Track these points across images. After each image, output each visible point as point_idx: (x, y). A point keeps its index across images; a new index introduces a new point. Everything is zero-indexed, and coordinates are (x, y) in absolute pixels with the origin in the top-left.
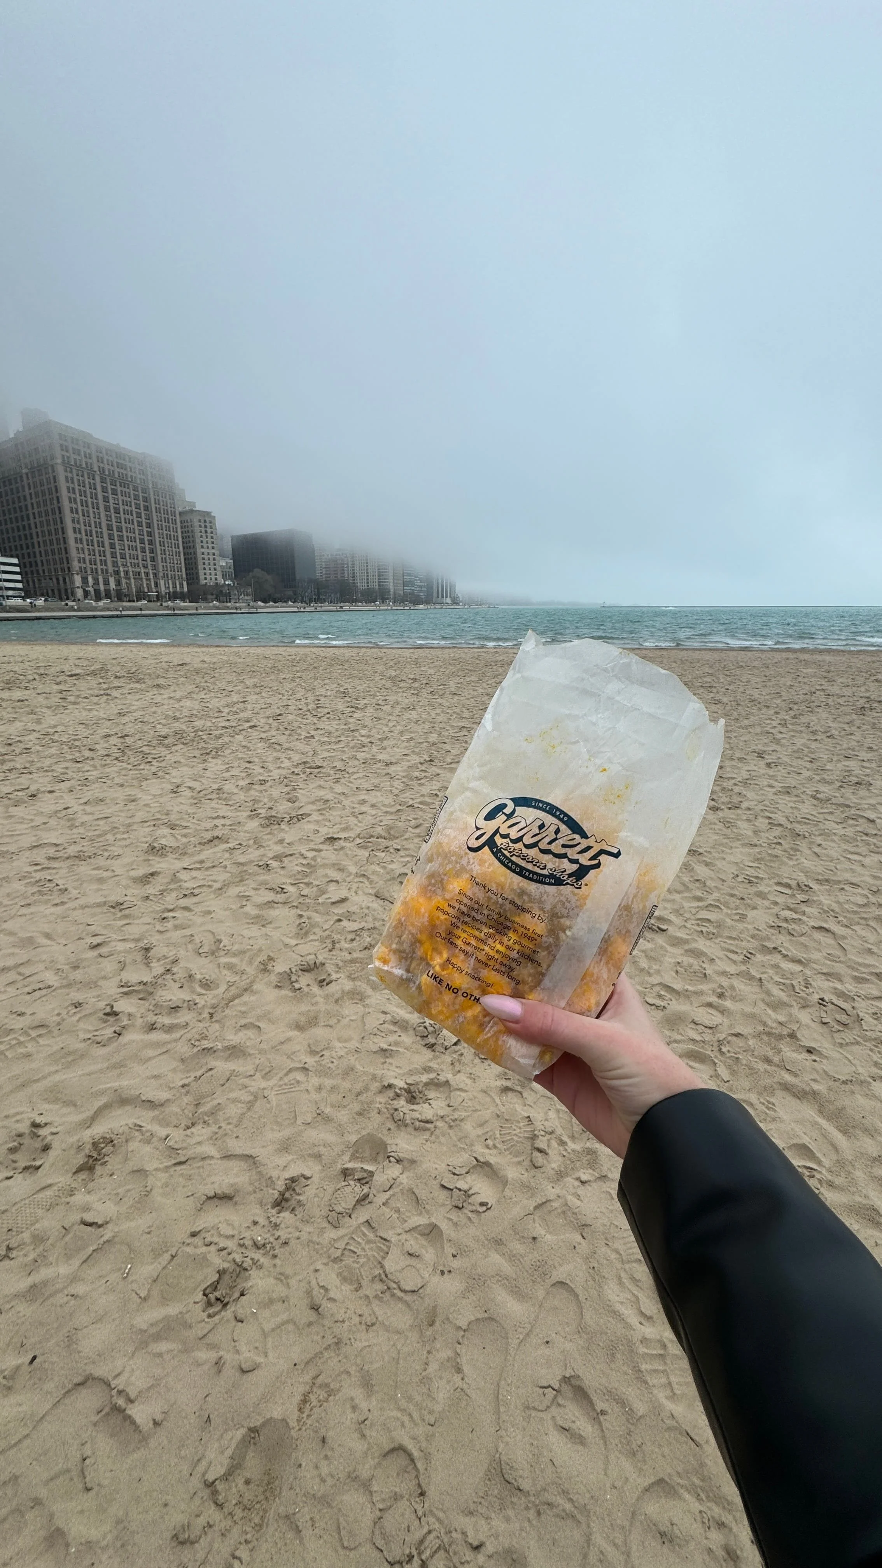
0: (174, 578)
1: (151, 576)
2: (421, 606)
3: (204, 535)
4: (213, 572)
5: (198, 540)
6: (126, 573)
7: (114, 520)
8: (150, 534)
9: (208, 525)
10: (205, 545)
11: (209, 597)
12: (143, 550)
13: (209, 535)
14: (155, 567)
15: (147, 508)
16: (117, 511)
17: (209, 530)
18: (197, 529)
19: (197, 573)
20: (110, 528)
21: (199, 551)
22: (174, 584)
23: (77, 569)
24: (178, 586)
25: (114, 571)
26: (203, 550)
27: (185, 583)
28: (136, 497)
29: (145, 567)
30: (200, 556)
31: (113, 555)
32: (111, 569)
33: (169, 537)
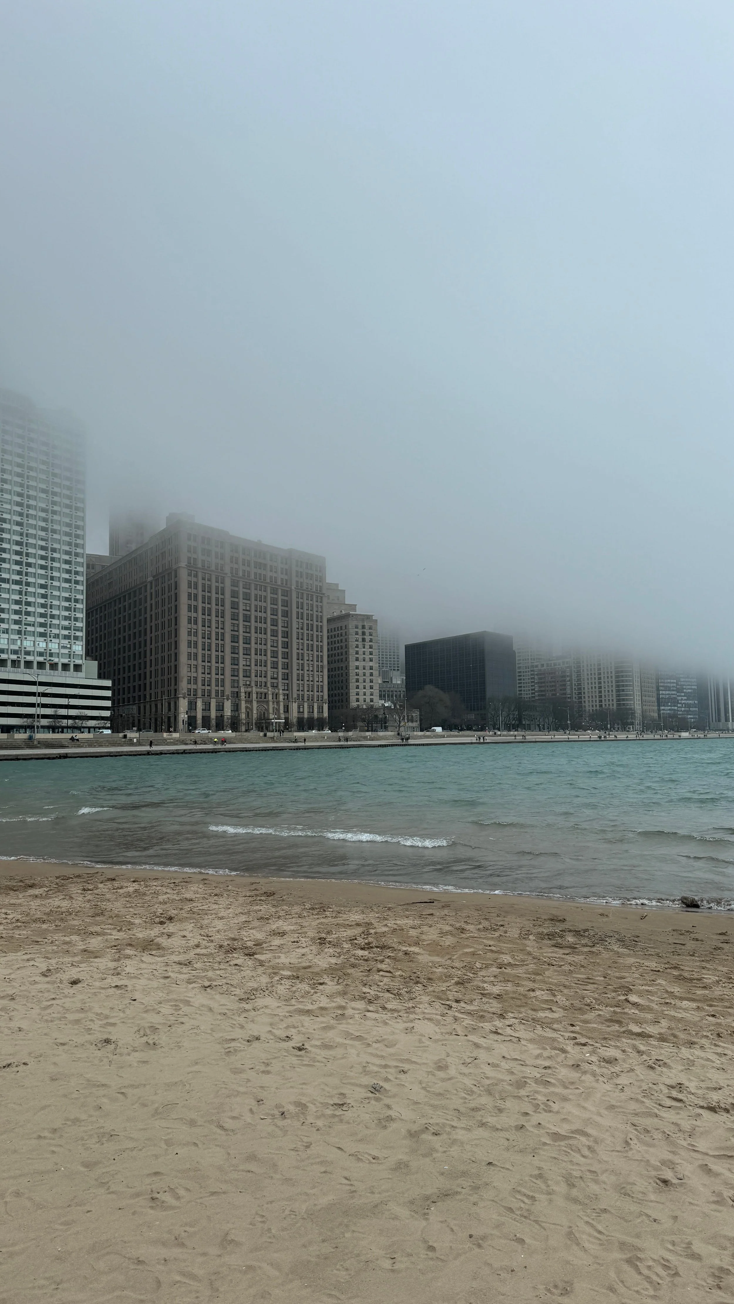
0: (311, 699)
1: (281, 697)
2: (685, 734)
3: (360, 644)
4: (368, 691)
5: (352, 651)
6: (249, 694)
7: (241, 629)
8: (286, 645)
9: (367, 631)
10: (361, 657)
11: (360, 724)
12: (275, 666)
13: (367, 644)
14: (288, 687)
15: (286, 614)
16: (247, 619)
17: (368, 638)
18: (352, 638)
19: (348, 694)
20: (235, 639)
21: (353, 664)
22: (311, 708)
23: (185, 691)
24: (316, 710)
25: (233, 693)
26: (357, 663)
27: (326, 707)
28: (274, 602)
29: (275, 686)
30: (352, 672)
31: (235, 673)
32: (228, 690)
33: (310, 648)
